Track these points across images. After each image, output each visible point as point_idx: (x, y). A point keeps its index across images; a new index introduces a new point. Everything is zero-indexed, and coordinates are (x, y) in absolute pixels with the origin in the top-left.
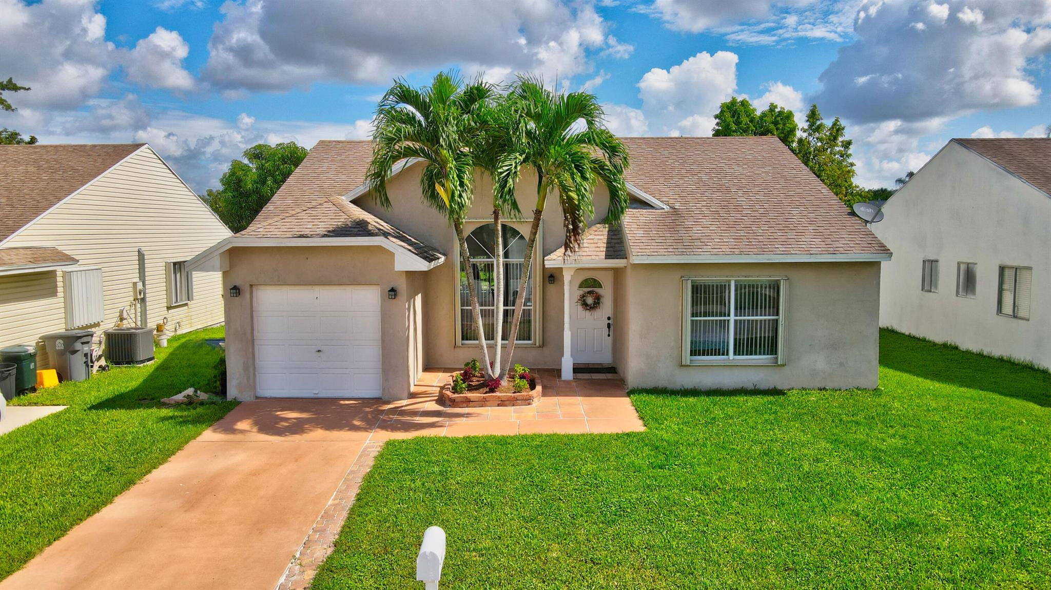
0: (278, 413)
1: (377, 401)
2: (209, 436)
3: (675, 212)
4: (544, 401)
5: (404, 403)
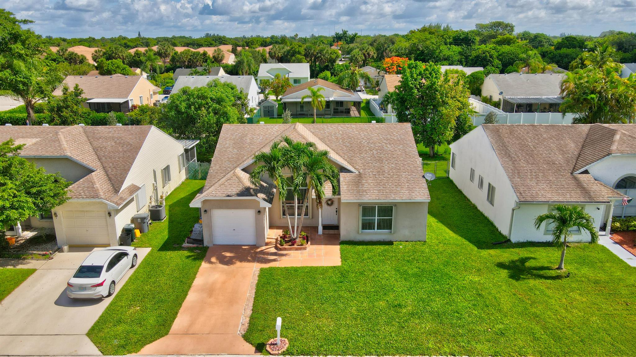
0: (223, 253)
1: (255, 247)
2: (204, 265)
3: (360, 175)
4: (310, 248)
5: (264, 248)
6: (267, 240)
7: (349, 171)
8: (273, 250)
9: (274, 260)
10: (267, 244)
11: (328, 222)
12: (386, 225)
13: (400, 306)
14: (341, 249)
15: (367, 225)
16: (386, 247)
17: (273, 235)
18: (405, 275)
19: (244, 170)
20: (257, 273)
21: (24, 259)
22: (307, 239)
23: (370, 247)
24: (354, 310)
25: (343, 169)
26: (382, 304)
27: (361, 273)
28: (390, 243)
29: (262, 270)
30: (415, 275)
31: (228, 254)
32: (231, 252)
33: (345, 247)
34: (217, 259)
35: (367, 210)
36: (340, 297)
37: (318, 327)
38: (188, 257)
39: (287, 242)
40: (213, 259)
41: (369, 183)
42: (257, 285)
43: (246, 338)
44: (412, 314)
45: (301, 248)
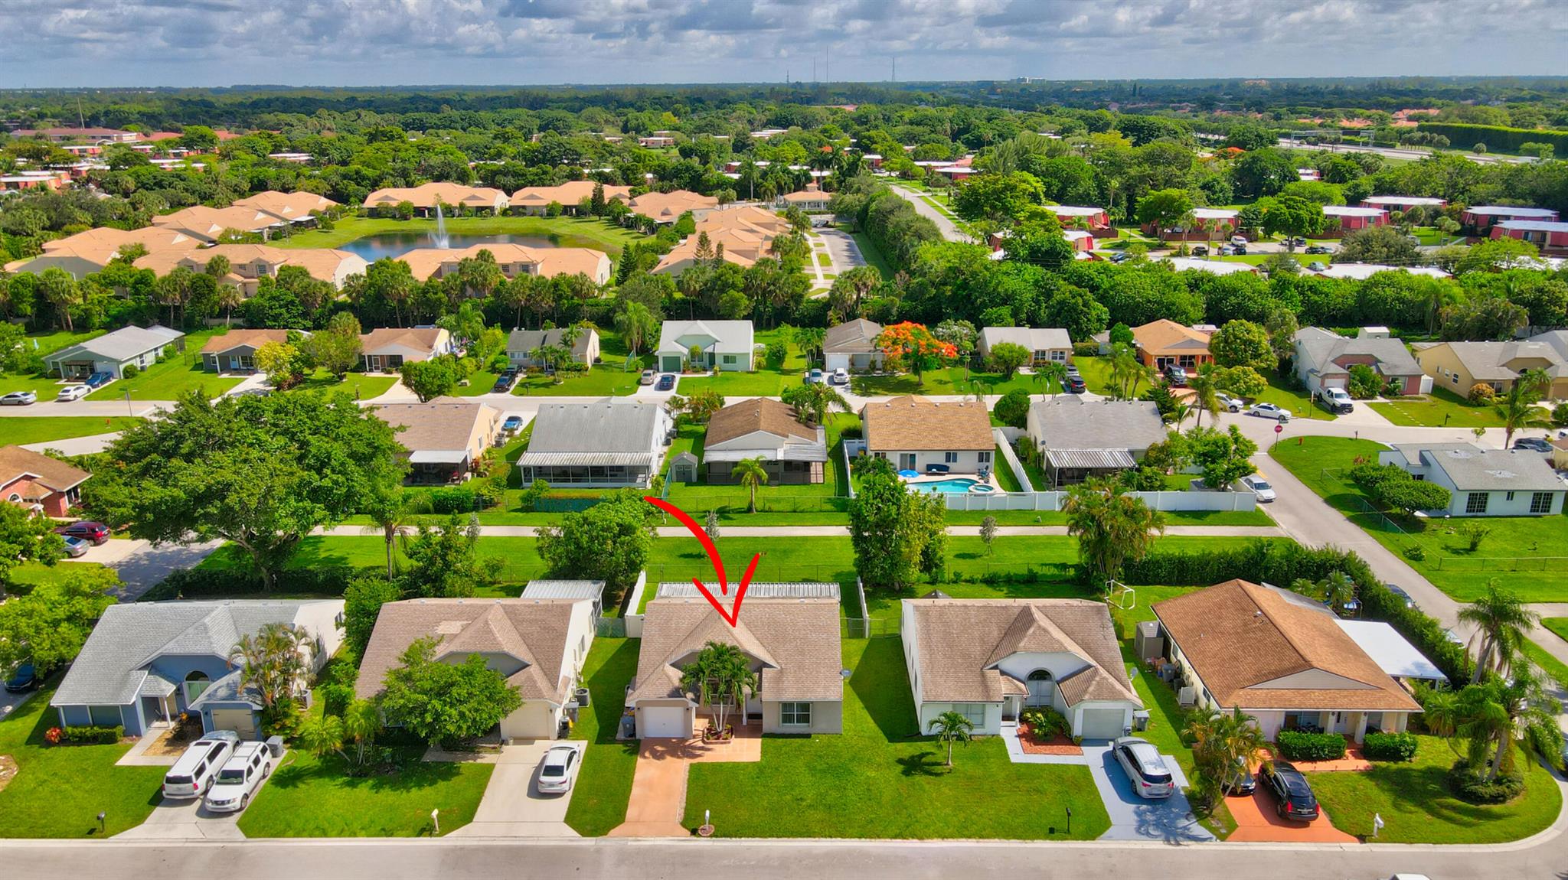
0: (655, 747)
1: (683, 740)
2: (640, 760)
3: (781, 671)
4: (735, 741)
5: (692, 741)
6: (694, 733)
7: (770, 666)
8: (700, 744)
9: (699, 756)
10: (694, 737)
11: (751, 711)
12: (805, 719)
13: (802, 799)
14: (762, 744)
15: (787, 719)
16: (804, 740)
17: (700, 725)
18: (812, 770)
19: (673, 665)
20: (688, 768)
21: (479, 752)
22: (732, 732)
23: (789, 740)
24: (765, 803)
25: (766, 665)
26: (788, 797)
27: (777, 769)
28: (808, 736)
29: (691, 765)
30: (823, 771)
31: (659, 748)
32: (662, 746)
33: (769, 740)
34: (651, 753)
35: (787, 706)
36: (756, 791)
37: (736, 816)
38: (625, 751)
39: (713, 735)
40: (647, 754)
41: (789, 680)
42: (689, 780)
43: (683, 824)
44: (809, 806)
45: (726, 741)
